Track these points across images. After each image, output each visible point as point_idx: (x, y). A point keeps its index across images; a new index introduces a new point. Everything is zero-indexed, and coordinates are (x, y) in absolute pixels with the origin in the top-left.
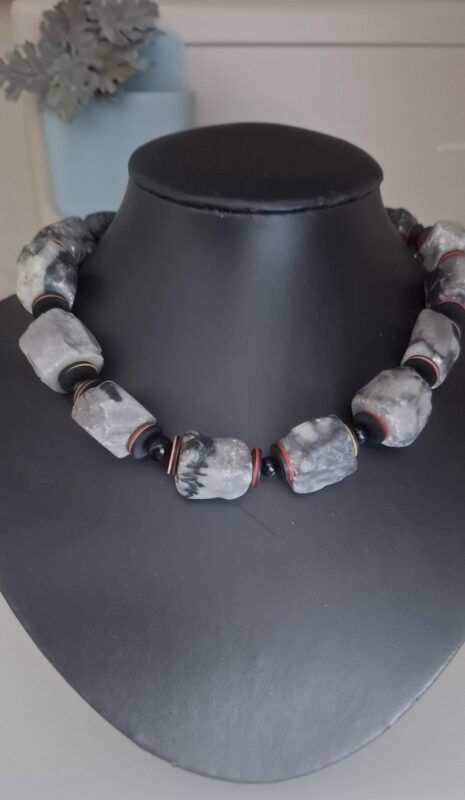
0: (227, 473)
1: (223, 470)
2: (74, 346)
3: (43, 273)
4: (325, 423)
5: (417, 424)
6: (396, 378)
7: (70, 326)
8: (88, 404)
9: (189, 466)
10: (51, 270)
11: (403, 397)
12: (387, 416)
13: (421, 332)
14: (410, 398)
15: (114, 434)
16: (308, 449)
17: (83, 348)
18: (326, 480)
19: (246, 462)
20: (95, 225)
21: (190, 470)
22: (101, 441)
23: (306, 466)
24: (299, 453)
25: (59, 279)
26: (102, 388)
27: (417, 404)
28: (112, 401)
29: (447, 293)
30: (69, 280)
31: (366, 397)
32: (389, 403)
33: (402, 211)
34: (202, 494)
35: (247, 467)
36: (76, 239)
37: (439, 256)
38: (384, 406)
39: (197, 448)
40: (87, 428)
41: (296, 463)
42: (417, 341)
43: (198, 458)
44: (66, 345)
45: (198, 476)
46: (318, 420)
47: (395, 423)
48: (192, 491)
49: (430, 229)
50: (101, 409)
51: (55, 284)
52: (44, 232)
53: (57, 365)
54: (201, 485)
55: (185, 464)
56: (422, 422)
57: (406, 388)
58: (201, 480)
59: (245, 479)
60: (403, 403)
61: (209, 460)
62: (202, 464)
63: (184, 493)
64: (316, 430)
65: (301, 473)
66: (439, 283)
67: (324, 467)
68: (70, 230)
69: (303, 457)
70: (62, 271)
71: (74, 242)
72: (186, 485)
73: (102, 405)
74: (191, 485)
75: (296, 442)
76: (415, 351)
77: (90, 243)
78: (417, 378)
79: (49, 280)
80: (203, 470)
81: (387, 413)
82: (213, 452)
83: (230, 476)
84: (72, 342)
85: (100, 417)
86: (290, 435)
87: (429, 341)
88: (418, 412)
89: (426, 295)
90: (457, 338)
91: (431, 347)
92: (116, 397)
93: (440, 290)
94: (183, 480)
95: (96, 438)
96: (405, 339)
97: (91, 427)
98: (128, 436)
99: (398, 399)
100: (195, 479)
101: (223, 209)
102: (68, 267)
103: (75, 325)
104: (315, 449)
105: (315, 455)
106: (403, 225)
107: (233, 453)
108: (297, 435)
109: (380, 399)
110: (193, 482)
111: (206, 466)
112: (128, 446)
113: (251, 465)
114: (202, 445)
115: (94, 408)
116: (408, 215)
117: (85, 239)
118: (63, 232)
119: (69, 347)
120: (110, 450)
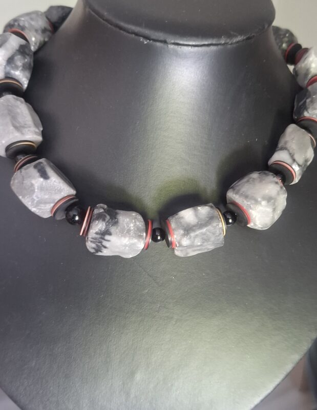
0: (126, 241)
1: (123, 238)
2: (18, 128)
3: (4, 63)
4: (204, 210)
5: (273, 217)
6: (261, 181)
7: (19, 111)
8: (23, 179)
9: (97, 233)
10: (10, 61)
11: (264, 198)
12: (251, 211)
13: (286, 143)
14: (269, 199)
15: (41, 203)
16: (188, 230)
17: (27, 130)
18: (199, 250)
19: (140, 232)
20: (55, 17)
21: (98, 236)
22: (30, 208)
23: (185, 242)
24: (182, 232)
25: (16, 68)
26: (35, 167)
27: (274, 204)
28: (42, 180)
29: (310, 111)
30: (25, 67)
31: (237, 193)
32: (253, 202)
33: (288, 31)
34: (105, 253)
35: (140, 237)
36: (36, 31)
37: (310, 76)
38: (249, 203)
39: (104, 220)
40: (20, 197)
41: (179, 238)
42: (282, 149)
43: (104, 227)
44: (12, 128)
45: (103, 241)
46: (199, 208)
47: (256, 217)
48: (98, 249)
49: (306, 50)
50: (32, 185)
51: (12, 72)
52: (12, 23)
53: (4, 142)
54: (105, 247)
55: (94, 231)
56: (277, 216)
57: (267, 191)
58: (105, 243)
59: (139, 246)
60: (264, 203)
61: (113, 229)
62: (107, 232)
63: (92, 251)
64: (196, 216)
65: (180, 246)
66: (305, 102)
67: (199, 244)
68: (33, 23)
69: (184, 235)
70: (19, 61)
71: (35, 33)
72: (94, 245)
73: (33, 182)
74: (97, 246)
75: (181, 223)
76: (280, 156)
77: (48, 33)
78: (277, 183)
79: (8, 68)
80: (107, 237)
81: (251, 208)
82: (116, 223)
83: (127, 243)
84: (18, 125)
85: (31, 190)
86: (176, 217)
87: (291, 151)
88: (274, 210)
89: (295, 109)
90: (313, 148)
91: (292, 156)
92: (44, 175)
93: (304, 107)
94: (91, 242)
95: (26, 205)
96: (273, 145)
97: (23, 197)
98: (52, 205)
99: (259, 199)
100: (101, 242)
101: (146, 38)
102: (25, 58)
103: (23, 109)
104: (194, 231)
105: (192, 234)
106: (286, 42)
107: (132, 225)
108: (182, 218)
109: (246, 197)
110: (100, 244)
111: (110, 234)
112: (51, 212)
113: (145, 234)
114: (108, 217)
115: (27, 182)
116: (291, 35)
117: (44, 31)
118: (27, 25)
119: (14, 130)
120: (38, 214)
